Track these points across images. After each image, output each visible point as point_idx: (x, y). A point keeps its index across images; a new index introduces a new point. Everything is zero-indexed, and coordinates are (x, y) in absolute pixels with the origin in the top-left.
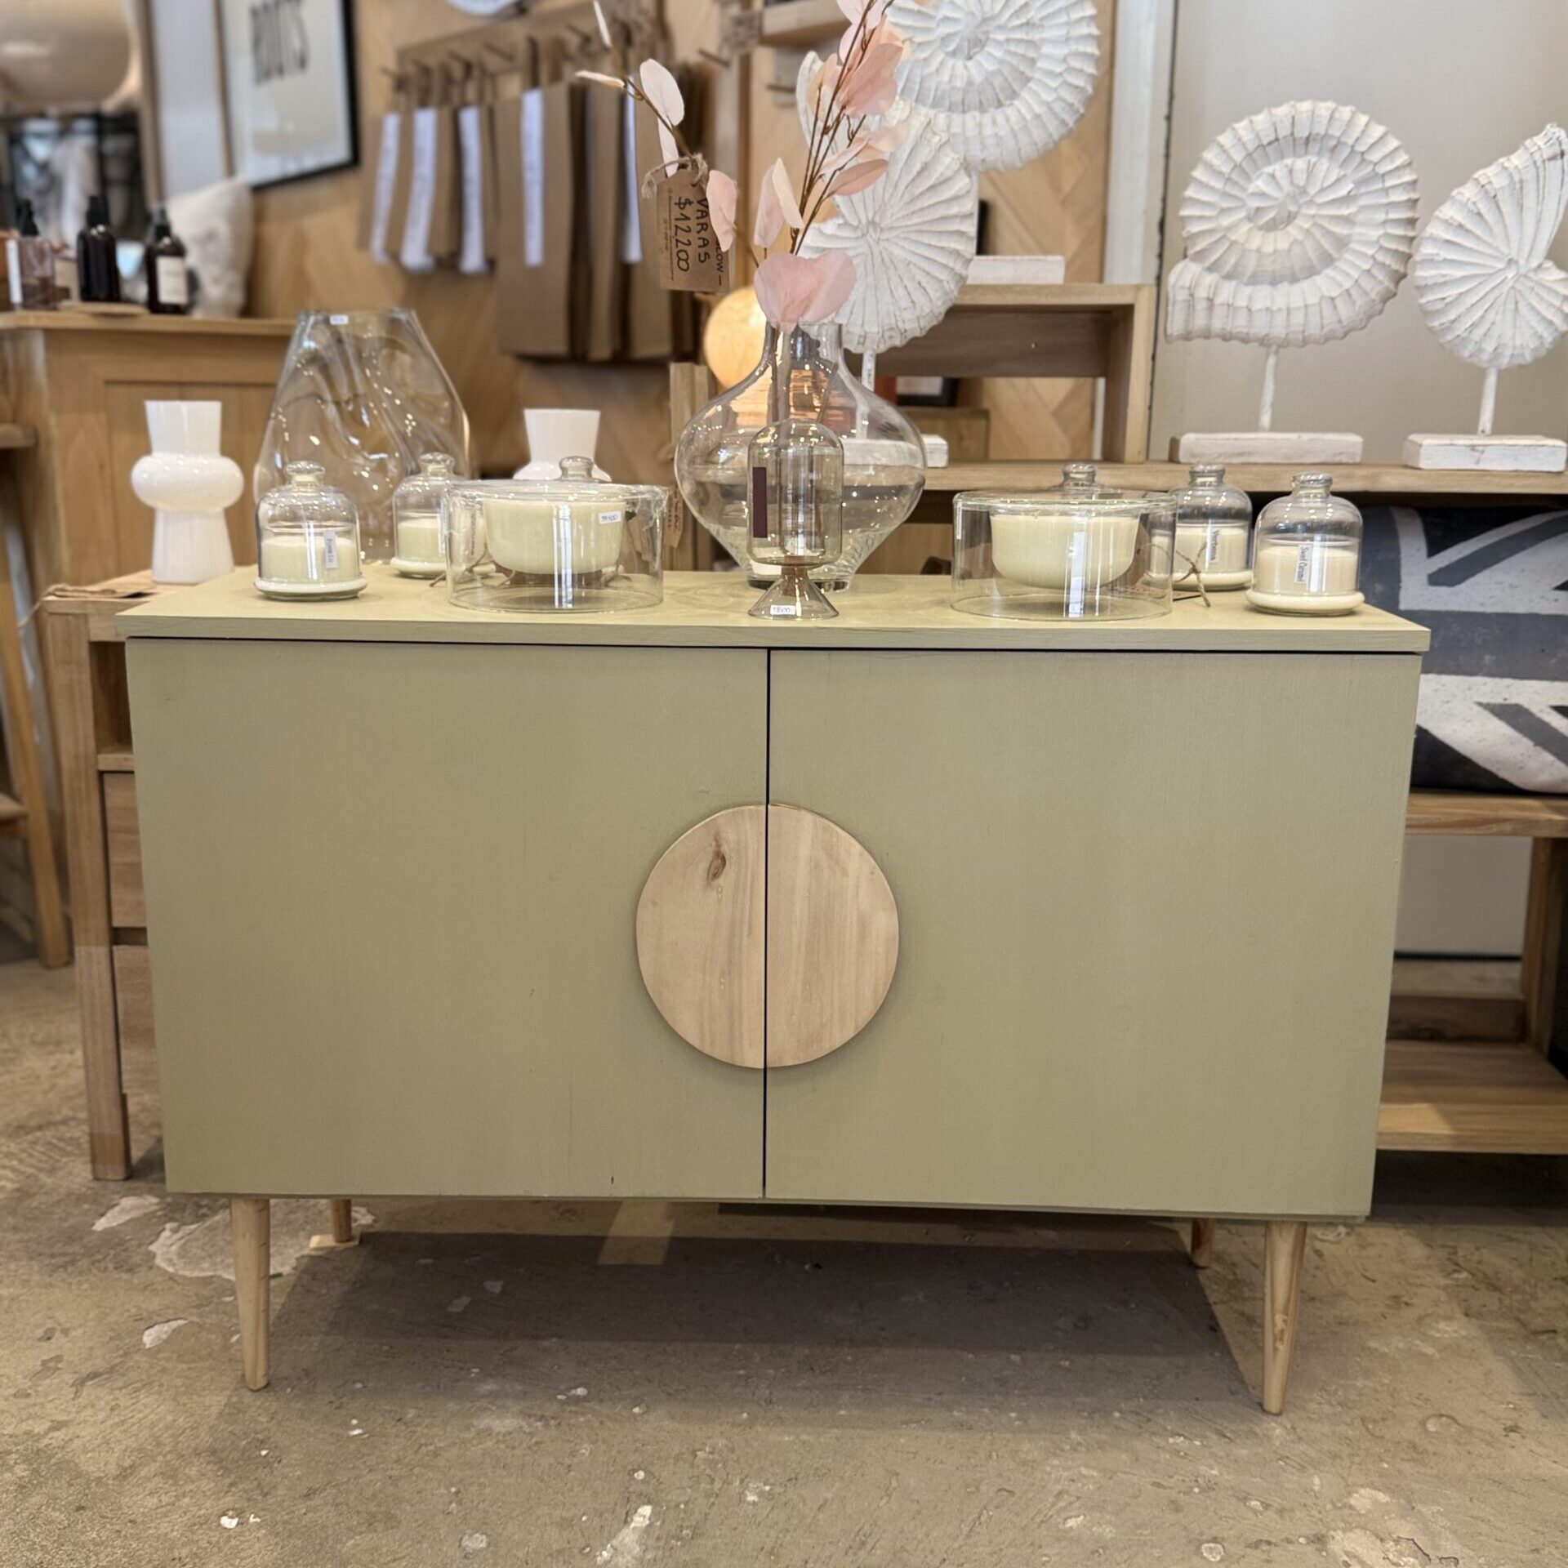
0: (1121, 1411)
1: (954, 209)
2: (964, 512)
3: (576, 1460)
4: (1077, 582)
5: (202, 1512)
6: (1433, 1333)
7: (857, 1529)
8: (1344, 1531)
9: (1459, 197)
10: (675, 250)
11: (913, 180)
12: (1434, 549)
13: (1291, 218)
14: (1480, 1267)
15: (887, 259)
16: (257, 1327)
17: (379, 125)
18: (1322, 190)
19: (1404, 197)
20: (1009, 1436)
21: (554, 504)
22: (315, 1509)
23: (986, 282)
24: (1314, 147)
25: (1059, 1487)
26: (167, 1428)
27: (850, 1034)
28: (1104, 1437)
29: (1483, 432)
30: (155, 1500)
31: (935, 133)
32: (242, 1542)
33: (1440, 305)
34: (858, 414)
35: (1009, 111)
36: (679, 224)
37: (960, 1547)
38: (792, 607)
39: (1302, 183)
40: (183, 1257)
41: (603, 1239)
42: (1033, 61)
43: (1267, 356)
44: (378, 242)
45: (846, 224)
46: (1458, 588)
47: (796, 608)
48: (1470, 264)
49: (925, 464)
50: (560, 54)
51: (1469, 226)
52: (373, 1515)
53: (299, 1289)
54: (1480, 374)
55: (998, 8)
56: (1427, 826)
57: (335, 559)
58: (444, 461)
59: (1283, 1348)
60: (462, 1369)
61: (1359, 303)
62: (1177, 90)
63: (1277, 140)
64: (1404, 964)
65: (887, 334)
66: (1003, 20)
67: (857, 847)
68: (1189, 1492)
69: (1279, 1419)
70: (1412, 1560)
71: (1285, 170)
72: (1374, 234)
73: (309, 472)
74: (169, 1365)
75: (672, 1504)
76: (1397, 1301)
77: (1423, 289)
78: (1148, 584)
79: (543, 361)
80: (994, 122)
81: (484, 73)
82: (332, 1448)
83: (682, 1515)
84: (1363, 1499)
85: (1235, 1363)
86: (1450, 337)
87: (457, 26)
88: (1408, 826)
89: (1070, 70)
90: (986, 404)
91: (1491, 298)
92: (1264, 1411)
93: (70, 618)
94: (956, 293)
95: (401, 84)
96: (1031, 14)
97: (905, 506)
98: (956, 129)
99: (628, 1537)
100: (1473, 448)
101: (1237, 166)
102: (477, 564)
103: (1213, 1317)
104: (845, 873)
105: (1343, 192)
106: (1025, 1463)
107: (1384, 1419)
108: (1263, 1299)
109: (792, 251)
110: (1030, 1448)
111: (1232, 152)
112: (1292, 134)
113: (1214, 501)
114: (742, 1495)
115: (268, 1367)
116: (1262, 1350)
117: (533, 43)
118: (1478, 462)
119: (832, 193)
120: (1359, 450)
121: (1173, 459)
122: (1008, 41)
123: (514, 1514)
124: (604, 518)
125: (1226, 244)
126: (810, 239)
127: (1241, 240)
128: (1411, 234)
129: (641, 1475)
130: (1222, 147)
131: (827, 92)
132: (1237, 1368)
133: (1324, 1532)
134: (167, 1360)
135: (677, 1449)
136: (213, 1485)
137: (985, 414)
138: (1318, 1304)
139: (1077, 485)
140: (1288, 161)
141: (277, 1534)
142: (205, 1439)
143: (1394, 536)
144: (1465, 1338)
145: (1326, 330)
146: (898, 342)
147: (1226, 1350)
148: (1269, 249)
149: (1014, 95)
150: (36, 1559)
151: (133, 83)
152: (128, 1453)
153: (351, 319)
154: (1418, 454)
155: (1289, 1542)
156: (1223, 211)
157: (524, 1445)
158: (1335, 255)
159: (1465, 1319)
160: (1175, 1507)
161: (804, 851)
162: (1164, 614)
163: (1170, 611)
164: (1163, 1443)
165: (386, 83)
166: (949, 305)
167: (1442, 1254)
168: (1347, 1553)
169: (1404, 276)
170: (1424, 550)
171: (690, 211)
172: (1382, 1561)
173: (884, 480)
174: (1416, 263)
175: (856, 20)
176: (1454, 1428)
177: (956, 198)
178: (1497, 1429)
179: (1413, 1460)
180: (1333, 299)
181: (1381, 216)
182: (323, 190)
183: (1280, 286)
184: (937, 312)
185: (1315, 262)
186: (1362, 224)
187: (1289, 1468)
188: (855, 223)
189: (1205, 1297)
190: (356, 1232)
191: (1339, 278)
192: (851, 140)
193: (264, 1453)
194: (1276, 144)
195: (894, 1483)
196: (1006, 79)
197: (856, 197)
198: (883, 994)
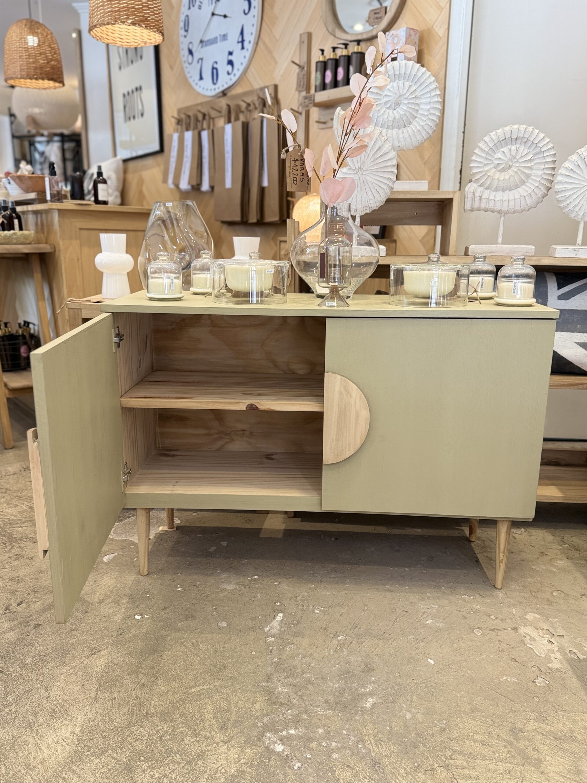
0: (444, 587)
1: (389, 163)
2: (394, 270)
3: (256, 599)
4: (434, 296)
5: (129, 614)
6: (555, 564)
7: (354, 622)
8: (524, 626)
9: (571, 159)
10: (292, 178)
11: (375, 153)
12: (559, 288)
13: (510, 167)
14: (572, 543)
15: (365, 182)
16: (145, 553)
17: (171, 137)
18: (522, 157)
19: (551, 160)
20: (406, 594)
21: (250, 267)
22: (167, 613)
23: (399, 190)
24: (519, 141)
25: (424, 611)
26: (114, 587)
27: (352, 452)
28: (439, 595)
29: (578, 244)
30: (112, 610)
31: (383, 136)
32: (143, 624)
33: (564, 198)
34: (354, 236)
35: (409, 129)
36: (294, 168)
37: (390, 629)
38: (333, 303)
39: (514, 155)
40: (115, 533)
41: (262, 529)
42: (417, 111)
43: (501, 217)
44: (170, 181)
45: (351, 168)
46: (568, 300)
47: (334, 304)
48: (574, 183)
49: (379, 254)
50: (239, 110)
51: (574, 170)
52: (187, 615)
53: (156, 543)
54: (578, 223)
55: (405, 91)
56: (556, 386)
57: (174, 286)
58: (208, 253)
59: (503, 566)
60: (215, 569)
61: (534, 198)
62: (466, 123)
63: (505, 139)
64: (546, 442)
65: (365, 208)
66: (406, 96)
67: (355, 387)
68: (469, 613)
69: (501, 591)
70: (548, 636)
71: (508, 150)
72: (540, 173)
73: (165, 256)
74: (113, 568)
75: (290, 613)
76: (542, 554)
77: (557, 193)
78: (459, 297)
79: (231, 224)
80: (403, 133)
81: (210, 117)
82: (172, 594)
83: (293, 617)
84: (530, 616)
85: (485, 572)
86: (567, 210)
87: (200, 100)
88: (550, 386)
89: (430, 114)
90: (395, 238)
91: (582, 195)
92: (495, 588)
93: (75, 310)
94: (389, 194)
95: (179, 122)
96: (417, 93)
97: (371, 270)
98: (389, 135)
99: (275, 623)
100: (575, 250)
101: (491, 149)
102: (221, 289)
103: (477, 557)
104: (351, 396)
105: (529, 158)
106: (411, 603)
107: (538, 591)
108: (495, 552)
109: (333, 177)
110: (413, 598)
111: (489, 143)
112: (511, 137)
113: (482, 267)
114: (313, 612)
115: (148, 568)
116: (495, 568)
117: (229, 106)
118: (576, 255)
119: (348, 157)
120: (533, 251)
121: (466, 254)
122: (408, 103)
123: (235, 616)
124: (268, 271)
125: (487, 176)
126: (339, 175)
127: (492, 175)
128: (553, 173)
129: (278, 604)
130: (485, 141)
131: (347, 121)
132: (486, 574)
133: (517, 626)
134: (112, 566)
135: (290, 596)
136: (131, 605)
137: (395, 241)
138: (514, 554)
139: (433, 261)
140: (509, 147)
141: (155, 621)
142: (127, 591)
143: (546, 282)
144: (566, 566)
145: (522, 208)
146: (368, 211)
147: (482, 568)
148: (502, 178)
149: (410, 123)
150: (73, 628)
151: (79, 124)
152: (101, 595)
153: (173, 204)
154: (555, 252)
155: (505, 629)
156: (485, 165)
157: (238, 594)
158: (526, 181)
159: (567, 560)
160: (465, 618)
161: (337, 389)
162: (465, 306)
163: (467, 305)
164: (460, 597)
165: (174, 121)
166: (387, 198)
167: (559, 539)
168: (525, 633)
169: (551, 188)
170: (556, 287)
171: (298, 163)
172: (537, 636)
173: (365, 260)
174: (555, 183)
175: (357, 95)
176: (563, 595)
177: (390, 159)
178: (578, 595)
179: (548, 604)
180: (525, 196)
181: (543, 167)
182: (149, 161)
183: (505, 192)
184: (382, 201)
185: (518, 183)
186: (535, 170)
187: (504, 606)
188: (354, 169)
189: (474, 551)
190: (175, 526)
191: (527, 189)
192: (355, 138)
193: (148, 595)
194: (505, 140)
195: (366, 608)
196: (408, 117)
197: (354, 159)
198: (364, 439)
